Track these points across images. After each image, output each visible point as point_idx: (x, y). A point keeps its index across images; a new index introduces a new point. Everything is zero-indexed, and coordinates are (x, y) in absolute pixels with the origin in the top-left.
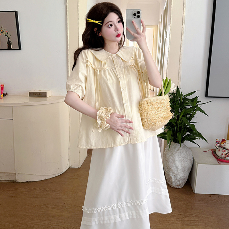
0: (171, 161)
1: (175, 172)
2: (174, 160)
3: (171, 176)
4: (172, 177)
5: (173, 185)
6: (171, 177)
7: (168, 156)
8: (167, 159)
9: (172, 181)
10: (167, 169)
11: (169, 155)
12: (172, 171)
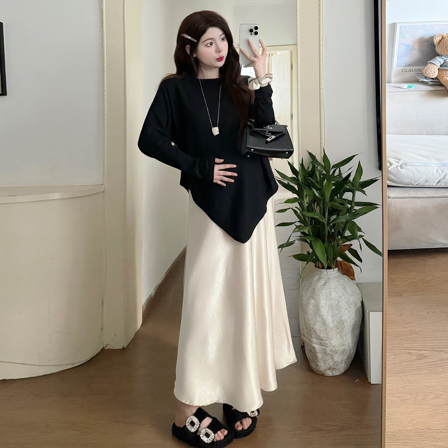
0: (311, 309)
1: (322, 335)
2: (318, 306)
3: (314, 345)
4: (317, 347)
5: (321, 370)
6: (314, 348)
7: (305, 299)
8: (304, 306)
9: (316, 359)
10: (306, 330)
11: (309, 296)
12: (315, 332)
